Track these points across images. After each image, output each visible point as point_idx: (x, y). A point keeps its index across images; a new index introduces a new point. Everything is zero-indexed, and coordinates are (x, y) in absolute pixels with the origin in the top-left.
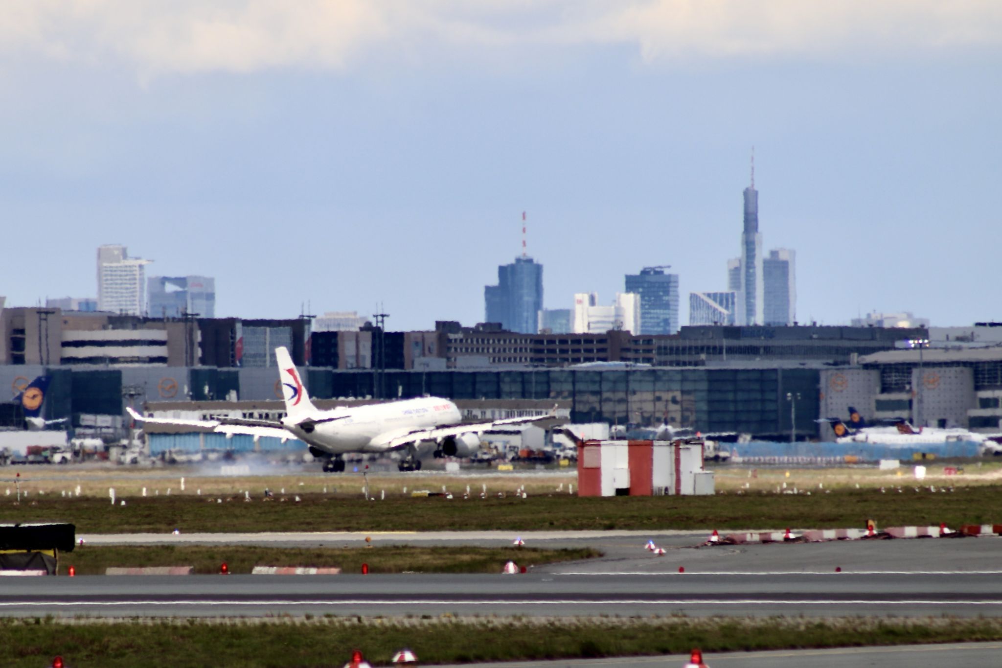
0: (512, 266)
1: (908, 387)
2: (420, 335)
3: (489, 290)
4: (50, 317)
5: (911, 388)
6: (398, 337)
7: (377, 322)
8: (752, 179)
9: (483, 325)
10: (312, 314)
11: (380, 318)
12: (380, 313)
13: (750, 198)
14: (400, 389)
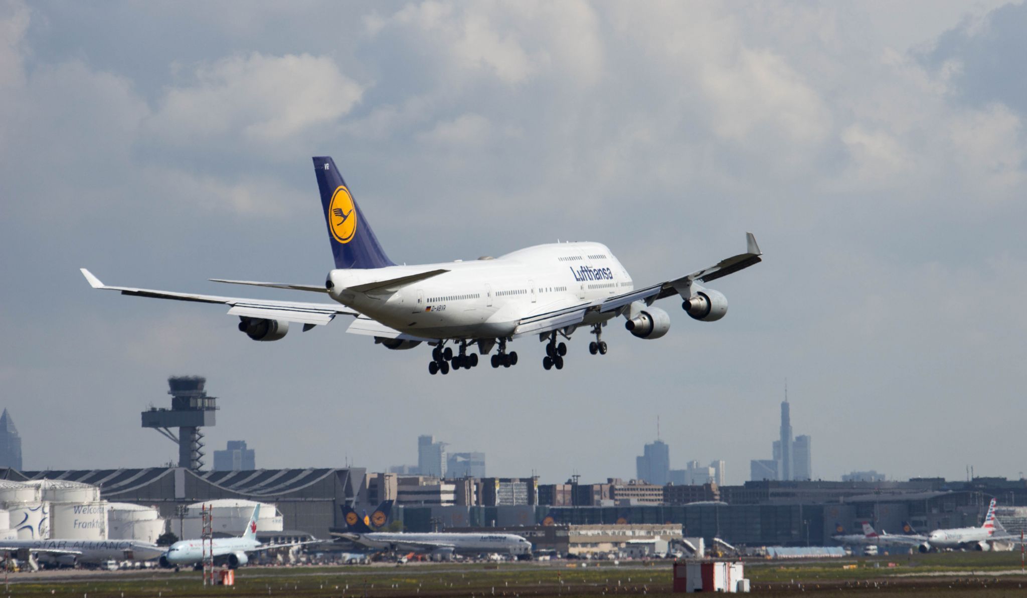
0: (652, 446)
1: (872, 515)
2: (599, 486)
3: (639, 459)
4: (391, 477)
6: (588, 488)
7: (574, 480)
8: (786, 396)
9: (634, 480)
10: (537, 476)
11: (575, 478)
12: (576, 474)
13: (785, 407)
14: (587, 519)
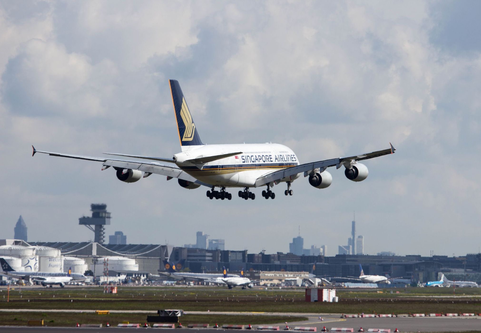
0: (296, 239)
1: (389, 270)
2: (273, 255)
3: (290, 244)
4: (185, 249)
5: (390, 270)
6: (269, 256)
8: (354, 219)
9: (289, 253)
10: (247, 250)
11: (264, 251)
12: (264, 250)
13: (354, 223)
14: (268, 269)
